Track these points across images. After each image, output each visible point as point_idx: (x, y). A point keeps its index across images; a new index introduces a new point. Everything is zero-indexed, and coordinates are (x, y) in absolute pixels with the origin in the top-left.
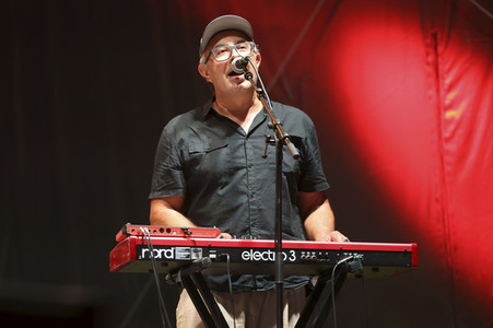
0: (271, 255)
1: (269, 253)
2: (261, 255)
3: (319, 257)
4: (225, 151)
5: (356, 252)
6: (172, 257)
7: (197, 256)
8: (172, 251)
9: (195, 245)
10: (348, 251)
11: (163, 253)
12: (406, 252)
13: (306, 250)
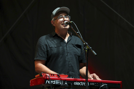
0: (82, 84)
1: (82, 83)
2: (79, 84)
3: (95, 85)
4: (61, 47)
5: (105, 83)
6: (55, 83)
7: (62, 83)
8: (55, 82)
9: (61, 80)
10: (103, 83)
11: (52, 82)
12: (119, 84)
13: (92, 82)
